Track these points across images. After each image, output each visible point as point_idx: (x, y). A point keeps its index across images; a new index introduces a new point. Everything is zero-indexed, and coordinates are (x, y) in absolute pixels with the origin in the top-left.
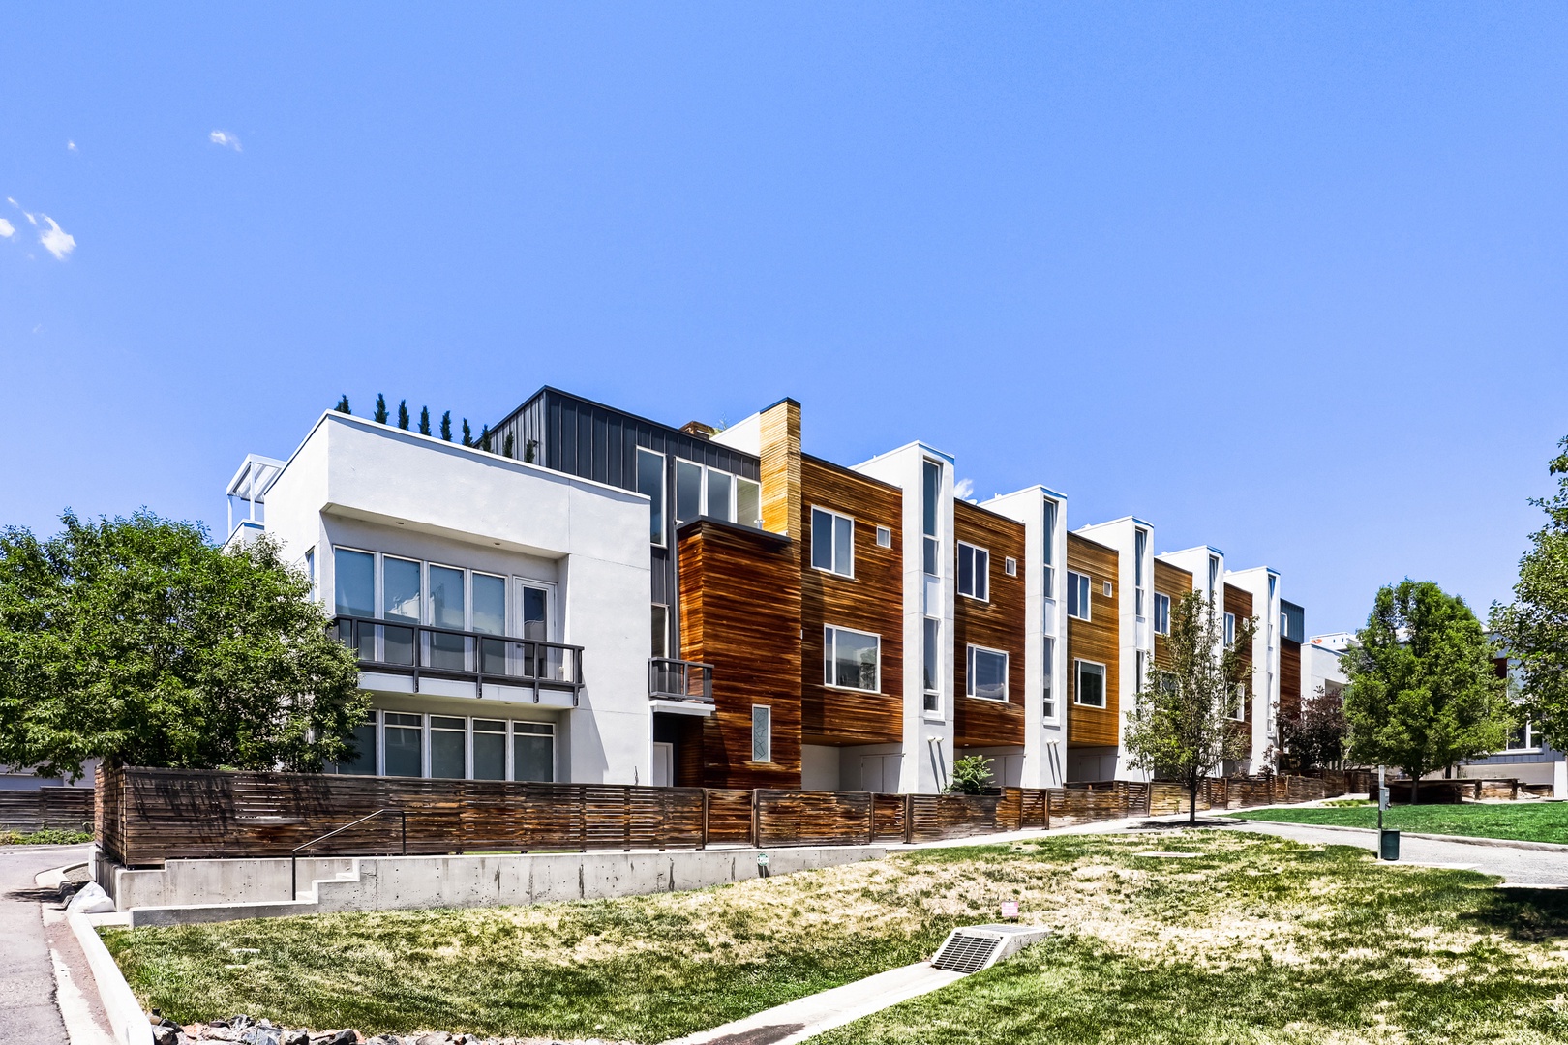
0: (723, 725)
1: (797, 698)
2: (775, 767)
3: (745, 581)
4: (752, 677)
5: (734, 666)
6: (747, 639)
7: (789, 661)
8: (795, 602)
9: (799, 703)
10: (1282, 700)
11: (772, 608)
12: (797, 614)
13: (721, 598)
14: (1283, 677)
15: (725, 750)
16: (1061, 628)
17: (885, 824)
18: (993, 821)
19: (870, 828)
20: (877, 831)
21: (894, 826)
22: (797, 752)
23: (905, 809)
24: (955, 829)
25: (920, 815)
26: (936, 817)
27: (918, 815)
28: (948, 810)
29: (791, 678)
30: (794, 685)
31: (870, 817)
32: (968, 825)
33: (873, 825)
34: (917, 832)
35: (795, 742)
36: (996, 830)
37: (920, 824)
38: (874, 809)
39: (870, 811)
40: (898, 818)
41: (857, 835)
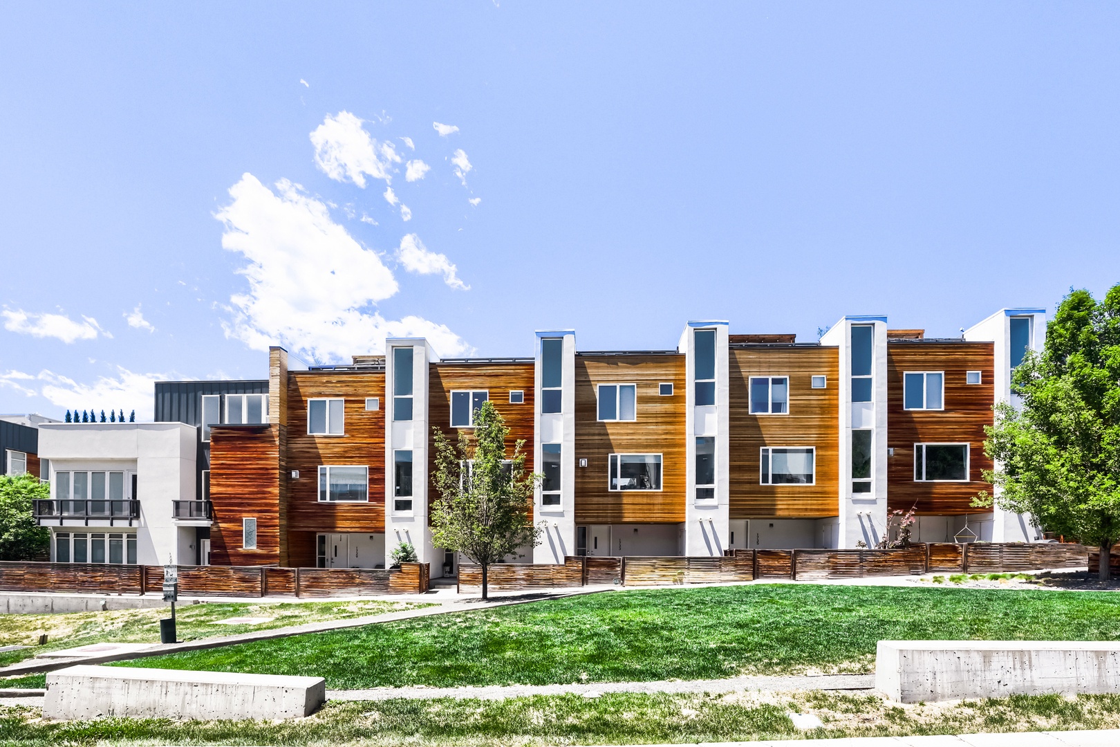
0: (223, 530)
1: (275, 512)
2: (259, 551)
3: (238, 453)
4: (243, 503)
5: (230, 498)
6: (239, 483)
7: (270, 493)
8: (274, 458)
9: (278, 515)
11: (257, 464)
12: (276, 465)
13: (222, 464)
15: (224, 543)
16: (566, 435)
17: (277, 586)
18: (387, 586)
19: (261, 588)
20: (269, 590)
21: (285, 587)
22: (276, 542)
23: (295, 577)
24: (343, 591)
25: (308, 581)
26: (324, 582)
27: (306, 581)
28: (335, 578)
29: (271, 501)
30: (273, 505)
31: (262, 581)
32: (357, 589)
33: (264, 587)
34: (305, 591)
35: (275, 537)
36: (388, 593)
37: (308, 586)
38: (266, 577)
39: (262, 578)
40: (289, 582)
41: (251, 592)
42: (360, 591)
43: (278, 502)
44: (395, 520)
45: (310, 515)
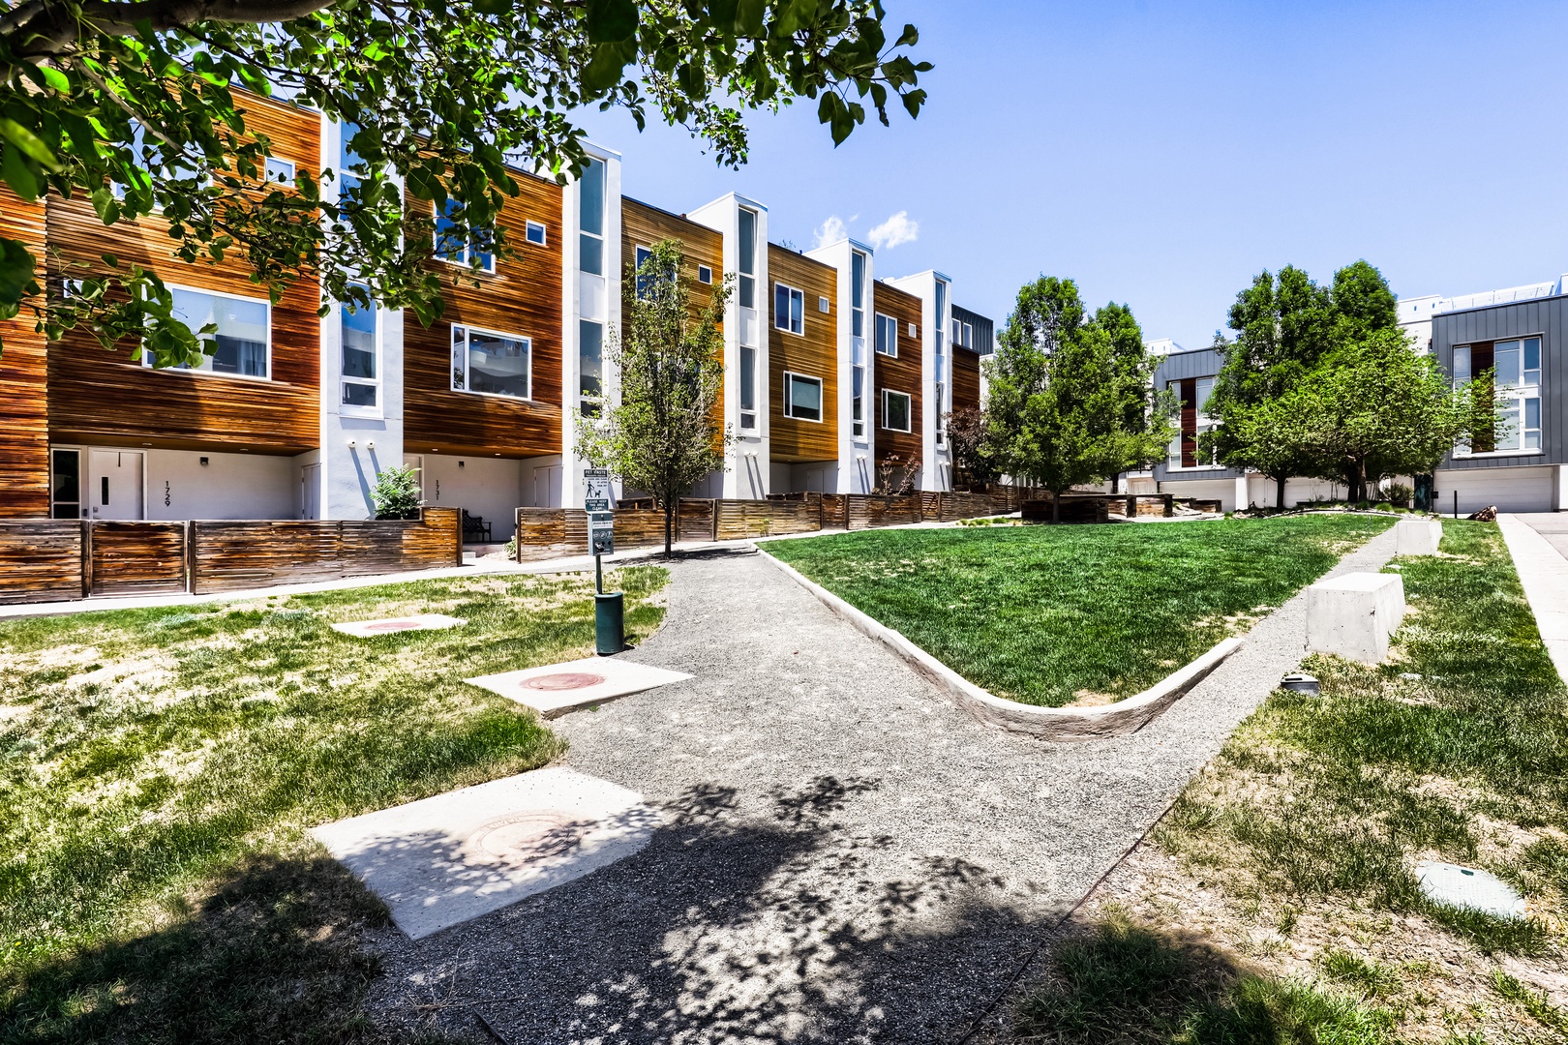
1: (37, 379)
10: (954, 411)
14: (957, 387)
16: (612, 312)
17: (128, 566)
18: (398, 554)
19: (82, 574)
20: (106, 580)
21: (155, 571)
22: (37, 460)
23: (181, 542)
24: (306, 569)
25: (221, 551)
26: (259, 552)
27: (213, 552)
28: (287, 541)
29: (19, 349)
30: (29, 360)
31: (83, 558)
32: (335, 564)
33: (90, 568)
34: (208, 576)
35: (32, 444)
36: (402, 568)
37: (218, 563)
38: (96, 545)
39: (83, 549)
40: (164, 556)
41: (48, 587)
42: (342, 567)
43: (44, 352)
44: (348, 423)
45: (118, 395)
